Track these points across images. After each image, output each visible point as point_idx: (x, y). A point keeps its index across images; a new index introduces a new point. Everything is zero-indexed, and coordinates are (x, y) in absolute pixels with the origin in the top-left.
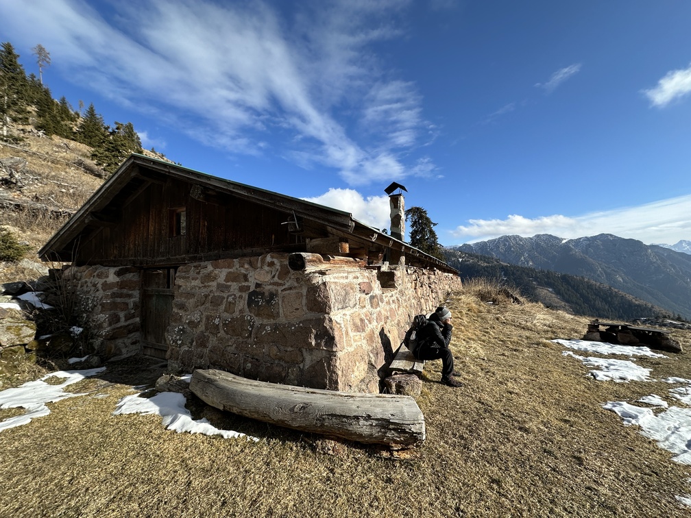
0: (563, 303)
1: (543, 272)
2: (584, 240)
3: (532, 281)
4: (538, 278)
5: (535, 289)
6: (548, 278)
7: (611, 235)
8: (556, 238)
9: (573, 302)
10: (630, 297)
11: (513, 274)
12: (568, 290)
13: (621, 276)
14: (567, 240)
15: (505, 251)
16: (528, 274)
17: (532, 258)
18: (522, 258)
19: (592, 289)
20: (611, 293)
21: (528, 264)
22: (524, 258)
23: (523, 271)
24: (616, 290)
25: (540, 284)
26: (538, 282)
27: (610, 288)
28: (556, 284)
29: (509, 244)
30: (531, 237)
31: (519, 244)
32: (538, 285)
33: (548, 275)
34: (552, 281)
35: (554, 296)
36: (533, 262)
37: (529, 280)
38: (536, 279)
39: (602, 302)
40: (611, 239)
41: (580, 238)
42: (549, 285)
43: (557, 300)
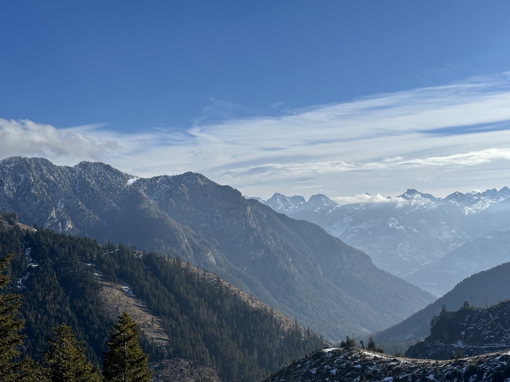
0: (149, 317)
1: (111, 248)
2: (162, 182)
3: (91, 269)
4: (102, 262)
5: (97, 288)
6: (122, 262)
7: (201, 177)
8: (117, 173)
9: (164, 314)
10: (244, 296)
11: (53, 253)
12: (157, 287)
13: (213, 253)
14: (135, 179)
15: (16, 196)
16: (83, 254)
17: (73, 213)
18: (53, 214)
19: (193, 284)
20: (221, 290)
21: (63, 226)
22: (58, 213)
23: (74, 247)
24: (226, 284)
25: (106, 277)
26: (104, 272)
27: (219, 281)
28: (136, 274)
29: (27, 179)
30: (72, 166)
31: (48, 181)
32: (104, 279)
33: (121, 256)
34: (130, 270)
35: (132, 301)
36: (74, 222)
37: (87, 269)
38: (99, 264)
39: (208, 308)
40: (202, 183)
41: (157, 178)
42: (123, 277)
43: (138, 311)
